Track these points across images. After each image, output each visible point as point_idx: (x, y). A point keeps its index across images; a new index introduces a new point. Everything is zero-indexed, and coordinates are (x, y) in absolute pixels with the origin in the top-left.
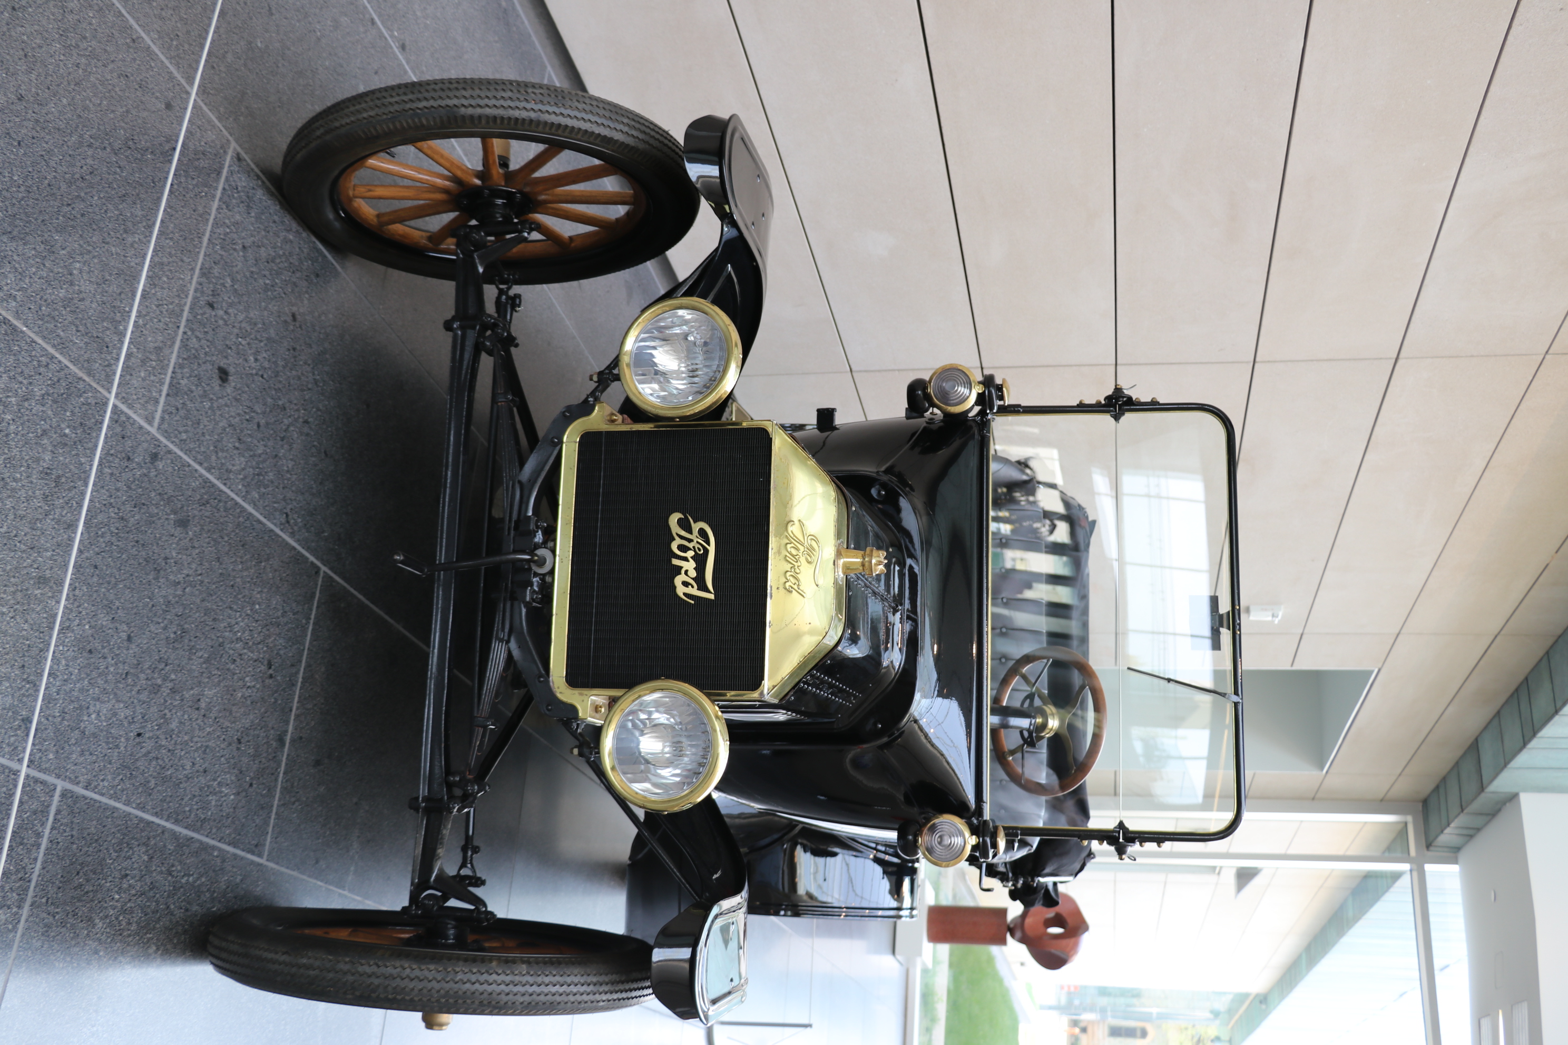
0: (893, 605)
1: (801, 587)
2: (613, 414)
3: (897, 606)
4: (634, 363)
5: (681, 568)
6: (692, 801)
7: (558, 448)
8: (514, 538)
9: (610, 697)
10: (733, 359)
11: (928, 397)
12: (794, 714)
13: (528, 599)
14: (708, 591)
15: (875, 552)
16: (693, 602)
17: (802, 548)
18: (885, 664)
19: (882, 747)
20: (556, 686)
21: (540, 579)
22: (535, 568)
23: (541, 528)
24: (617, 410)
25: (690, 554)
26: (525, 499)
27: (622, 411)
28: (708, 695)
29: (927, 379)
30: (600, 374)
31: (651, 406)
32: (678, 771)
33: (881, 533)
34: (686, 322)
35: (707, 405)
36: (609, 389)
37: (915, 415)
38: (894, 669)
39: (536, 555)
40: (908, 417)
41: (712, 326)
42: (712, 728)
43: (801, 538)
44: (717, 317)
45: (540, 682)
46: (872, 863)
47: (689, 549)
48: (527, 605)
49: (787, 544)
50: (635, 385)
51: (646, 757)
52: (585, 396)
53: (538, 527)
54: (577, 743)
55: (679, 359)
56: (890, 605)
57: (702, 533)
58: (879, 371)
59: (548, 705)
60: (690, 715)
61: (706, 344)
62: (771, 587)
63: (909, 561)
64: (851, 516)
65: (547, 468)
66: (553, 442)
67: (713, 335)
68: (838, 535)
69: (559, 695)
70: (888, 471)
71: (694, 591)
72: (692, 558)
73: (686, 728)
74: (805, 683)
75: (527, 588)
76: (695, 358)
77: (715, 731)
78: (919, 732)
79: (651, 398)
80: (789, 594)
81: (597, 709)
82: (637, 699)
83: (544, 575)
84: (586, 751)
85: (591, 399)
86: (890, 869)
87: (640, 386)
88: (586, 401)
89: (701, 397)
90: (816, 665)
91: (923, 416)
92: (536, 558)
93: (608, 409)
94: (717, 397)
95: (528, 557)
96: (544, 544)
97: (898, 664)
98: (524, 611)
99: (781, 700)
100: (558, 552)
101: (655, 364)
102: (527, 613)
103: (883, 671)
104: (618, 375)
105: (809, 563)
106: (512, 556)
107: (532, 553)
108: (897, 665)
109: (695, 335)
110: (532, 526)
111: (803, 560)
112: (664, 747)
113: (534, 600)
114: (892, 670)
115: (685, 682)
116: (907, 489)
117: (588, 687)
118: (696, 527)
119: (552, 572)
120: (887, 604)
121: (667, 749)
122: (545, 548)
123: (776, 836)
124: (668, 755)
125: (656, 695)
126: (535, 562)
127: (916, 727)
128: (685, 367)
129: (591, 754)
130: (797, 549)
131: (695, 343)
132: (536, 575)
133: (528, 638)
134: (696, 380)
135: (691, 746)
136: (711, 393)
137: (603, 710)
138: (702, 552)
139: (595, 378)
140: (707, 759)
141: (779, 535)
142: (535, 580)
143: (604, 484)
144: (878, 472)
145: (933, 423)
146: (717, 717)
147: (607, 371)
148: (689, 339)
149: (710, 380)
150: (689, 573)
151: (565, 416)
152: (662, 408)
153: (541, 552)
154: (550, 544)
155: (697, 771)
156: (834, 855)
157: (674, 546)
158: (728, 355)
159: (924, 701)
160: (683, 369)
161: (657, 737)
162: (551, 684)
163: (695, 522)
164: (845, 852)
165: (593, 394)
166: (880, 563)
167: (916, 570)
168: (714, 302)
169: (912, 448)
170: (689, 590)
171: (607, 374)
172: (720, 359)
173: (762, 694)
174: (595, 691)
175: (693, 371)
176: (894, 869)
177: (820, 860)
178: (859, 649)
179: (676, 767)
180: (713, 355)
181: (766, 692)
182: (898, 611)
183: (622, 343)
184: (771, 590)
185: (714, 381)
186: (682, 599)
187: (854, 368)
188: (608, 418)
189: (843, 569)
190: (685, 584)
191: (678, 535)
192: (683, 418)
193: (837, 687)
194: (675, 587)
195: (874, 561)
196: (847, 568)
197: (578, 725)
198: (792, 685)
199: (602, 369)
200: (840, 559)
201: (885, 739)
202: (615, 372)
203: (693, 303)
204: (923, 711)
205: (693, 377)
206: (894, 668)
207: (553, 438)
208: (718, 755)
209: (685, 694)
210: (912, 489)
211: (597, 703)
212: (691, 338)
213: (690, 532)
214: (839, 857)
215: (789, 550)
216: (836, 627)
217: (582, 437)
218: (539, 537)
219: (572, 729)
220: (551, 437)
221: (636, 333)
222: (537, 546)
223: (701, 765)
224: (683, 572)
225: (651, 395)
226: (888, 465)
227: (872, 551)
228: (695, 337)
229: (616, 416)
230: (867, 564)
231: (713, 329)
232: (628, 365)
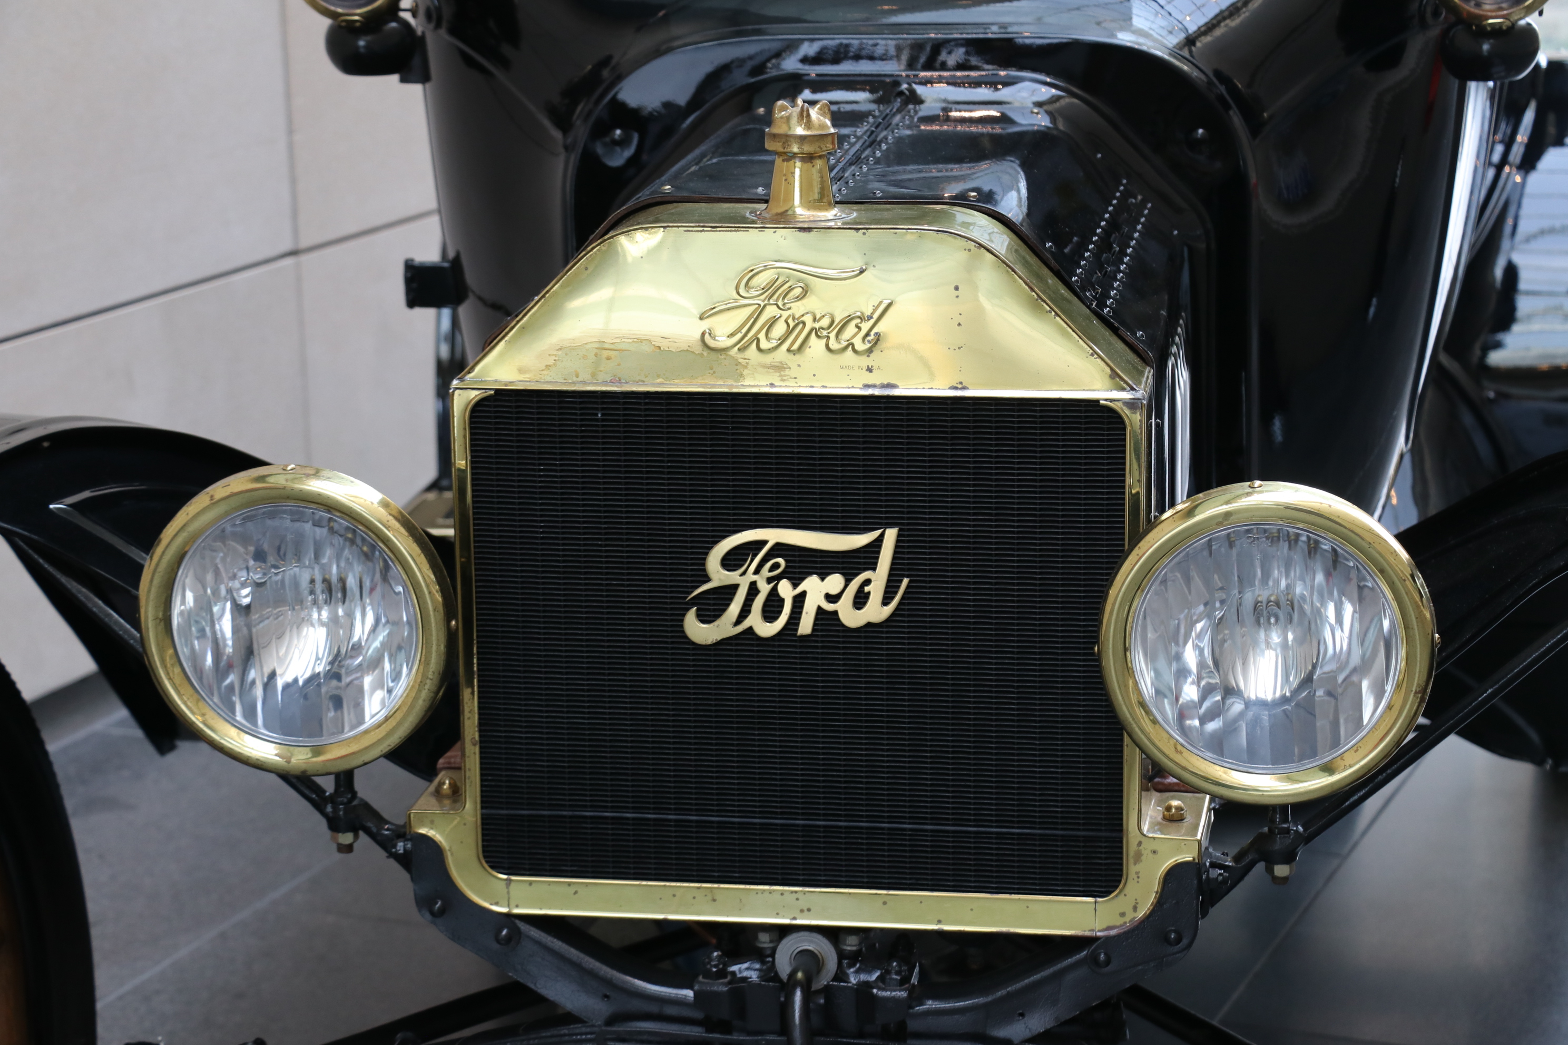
0: (898, 103)
1: (868, 312)
2: (438, 793)
3: (901, 93)
4: (310, 735)
5: (820, 610)
6: (1408, 572)
7: (523, 926)
8: (749, 1033)
9: (1144, 788)
10: (298, 486)
11: (374, 22)
12: (1174, 349)
13: (903, 994)
14: (877, 545)
15: (778, 128)
16: (906, 581)
17: (771, 311)
18: (1042, 121)
19: (1255, 126)
20: (1119, 921)
21: (851, 965)
22: (825, 979)
23: (726, 965)
24: (427, 783)
25: (786, 590)
26: (654, 1008)
27: (427, 771)
28: (1137, 537)
29: (326, 22)
30: (335, 825)
31: (419, 691)
32: (1331, 607)
33: (723, 132)
34: (204, 606)
35: (416, 549)
36: (376, 803)
37: (416, 61)
38: (1058, 98)
39: (792, 974)
40: (424, 78)
41: (215, 540)
42: (1220, 524)
43: (745, 313)
44: (192, 528)
45: (1108, 962)
46: (1533, 178)
47: (774, 593)
48: (916, 996)
49: (759, 349)
50: (366, 732)
51: (1295, 684)
52: (392, 863)
53: (722, 974)
54: (1260, 866)
55: (300, 623)
56: (899, 111)
57: (733, 560)
58: (293, 181)
59: (1167, 940)
60: (1188, 579)
61: (260, 556)
62: (867, 386)
63: (791, 64)
64: (685, 194)
65: (573, 953)
66: (509, 939)
67: (236, 536)
68: (738, 222)
69: (1141, 914)
70: (563, 123)
71: (879, 577)
72: (795, 586)
73: (1222, 588)
74: (1102, 305)
75: (875, 997)
76: (296, 584)
77: (1228, 515)
78: (1218, 32)
79: (401, 688)
80: (881, 345)
81: (1173, 818)
82: (1148, 712)
83: (841, 955)
84: (1279, 844)
85: (400, 847)
86: (1552, 130)
87: (369, 722)
88: (405, 861)
89: (396, 569)
90: (1057, 274)
91: (423, 38)
92: (800, 975)
93: (426, 804)
94: (397, 525)
95: (798, 996)
96: (765, 957)
97: (1044, 89)
98: (931, 1004)
99: (1145, 361)
100: (786, 921)
101: (314, 677)
102: (935, 997)
103: (1061, 126)
104: (338, 775)
105: (805, 292)
106: (797, 1034)
107: (787, 987)
108: (1046, 92)
109: (236, 584)
110: (720, 987)
111: (798, 309)
112: (1268, 645)
113: (905, 980)
114: (1063, 102)
115: (1102, 596)
116: (606, 73)
117: (1121, 841)
118: (718, 576)
119: (833, 934)
120: (897, 118)
121: (1275, 638)
122: (773, 955)
123: (1468, 419)
124: (1290, 636)
125: (1139, 661)
126: (809, 980)
127: (1208, 39)
128: (320, 610)
129: (1288, 831)
130: (773, 321)
131: (258, 585)
132: (840, 976)
133: (1001, 993)
134: (351, 582)
135: (1266, 576)
136: (386, 541)
137: (1175, 803)
138: (781, 561)
139: (346, 838)
140: (1298, 535)
141: (738, 370)
142: (853, 980)
143: (614, 809)
144: (566, 148)
145: (439, 9)
146: (1190, 513)
147: (329, 809)
148: (246, 601)
149: (352, 542)
150: (834, 591)
151: (442, 912)
152: (425, 662)
153: (784, 963)
154: (764, 939)
155: (1329, 556)
156: (1512, 272)
157: (767, 630)
158: (288, 498)
159: (1138, 22)
160: (325, 614)
161: (1245, 663)
162: (1113, 932)
163: (707, 579)
164: (1505, 244)
165: (386, 844)
166: (804, 116)
167: (808, 49)
168: (148, 542)
169: (505, 63)
170: (876, 589)
171: (335, 809)
172: (298, 517)
173: (1132, 405)
174: (1131, 822)
175: (329, 589)
176: (1551, 118)
177: (1523, 305)
178: (1007, 189)
179: (1318, 614)
180: (289, 537)
181: (1126, 395)
182: (913, 92)
183: (258, 766)
184: (874, 386)
185: (354, 531)
186: (897, 609)
187: (287, 246)
188: (447, 802)
189: (820, 209)
190: (861, 600)
191: (738, 622)
192: (449, 612)
193: (1107, 232)
194: (869, 625)
195: (800, 131)
196: (822, 201)
197: (1214, 865)
198: (1107, 333)
199: (323, 823)
200: (794, 215)
201: (1236, 119)
202: (328, 783)
203: (152, 596)
204: (1164, 23)
205: (344, 590)
206: (1054, 100)
207: (498, 941)
208: (1287, 507)
209: (1138, 586)
210: (606, 62)
211: (1159, 818)
212: (245, 596)
213: (734, 588)
214: (1517, 259)
215: (774, 343)
216: (966, 225)
217: (497, 866)
218: (747, 970)
219: (1225, 881)
220: (496, 946)
221: (233, 732)
222: (770, 974)
223: (1313, 548)
224: (829, 607)
225: (390, 691)
226: (547, 123)
227: (774, 136)
228: (244, 585)
229: (442, 784)
230: (807, 148)
231: (222, 536)
232: (317, 750)
